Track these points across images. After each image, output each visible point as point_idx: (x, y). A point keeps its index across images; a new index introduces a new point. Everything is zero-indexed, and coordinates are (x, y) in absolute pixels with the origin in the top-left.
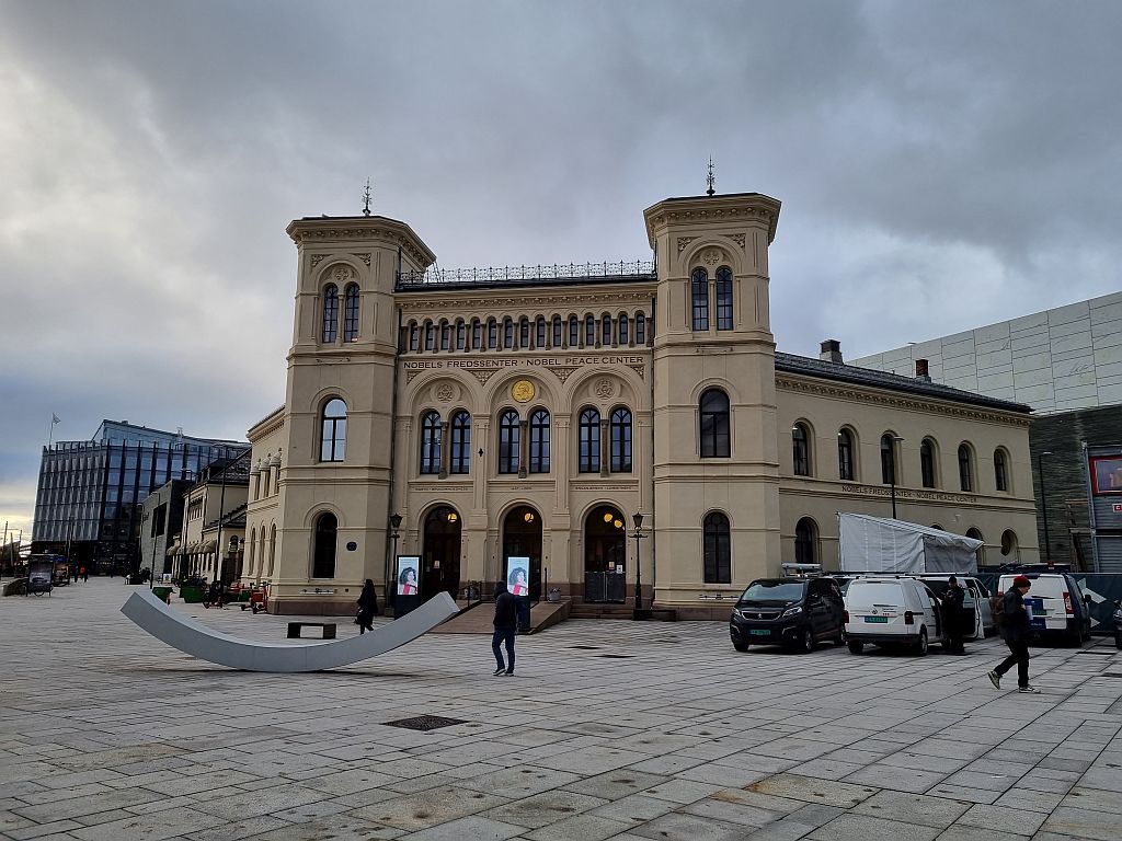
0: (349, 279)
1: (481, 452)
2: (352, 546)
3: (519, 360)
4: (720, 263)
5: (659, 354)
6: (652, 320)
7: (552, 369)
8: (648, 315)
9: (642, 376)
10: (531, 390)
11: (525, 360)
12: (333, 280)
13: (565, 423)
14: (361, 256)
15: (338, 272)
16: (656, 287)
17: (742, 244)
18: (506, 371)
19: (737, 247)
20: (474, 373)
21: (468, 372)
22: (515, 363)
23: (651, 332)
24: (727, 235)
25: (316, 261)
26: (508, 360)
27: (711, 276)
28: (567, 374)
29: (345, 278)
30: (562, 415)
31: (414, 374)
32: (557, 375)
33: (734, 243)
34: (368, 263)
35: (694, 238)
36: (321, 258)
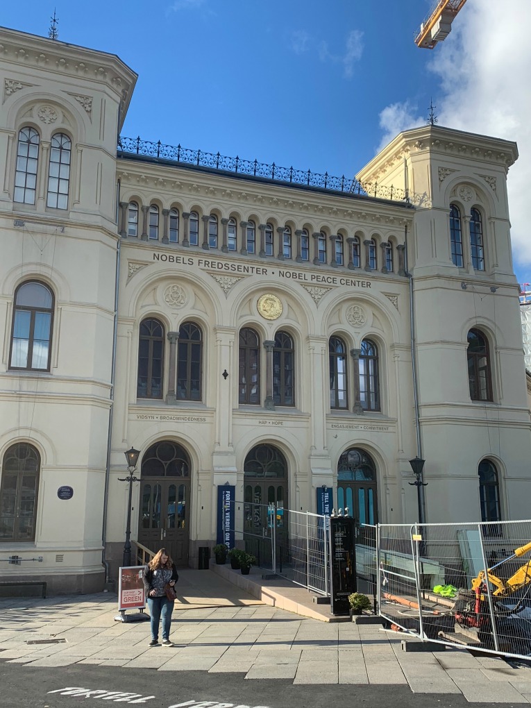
0: (59, 124)
1: (225, 375)
2: (66, 493)
3: (270, 270)
4: (474, 202)
5: (417, 285)
6: (403, 249)
7: (304, 285)
8: (401, 242)
9: (396, 306)
10: (277, 306)
11: (277, 270)
12: (35, 120)
13: (322, 348)
14: (78, 98)
15: (43, 110)
16: (413, 213)
17: (494, 187)
18: (255, 280)
19: (490, 190)
20: (215, 276)
21: (209, 276)
22: (265, 272)
23: (403, 261)
24: (481, 176)
25: (11, 88)
26: (256, 267)
27: (468, 212)
28: (321, 294)
29: (51, 121)
30: (318, 338)
31: (137, 266)
32: (310, 293)
33: (487, 185)
34: (89, 109)
35: (453, 171)
36: (20, 86)
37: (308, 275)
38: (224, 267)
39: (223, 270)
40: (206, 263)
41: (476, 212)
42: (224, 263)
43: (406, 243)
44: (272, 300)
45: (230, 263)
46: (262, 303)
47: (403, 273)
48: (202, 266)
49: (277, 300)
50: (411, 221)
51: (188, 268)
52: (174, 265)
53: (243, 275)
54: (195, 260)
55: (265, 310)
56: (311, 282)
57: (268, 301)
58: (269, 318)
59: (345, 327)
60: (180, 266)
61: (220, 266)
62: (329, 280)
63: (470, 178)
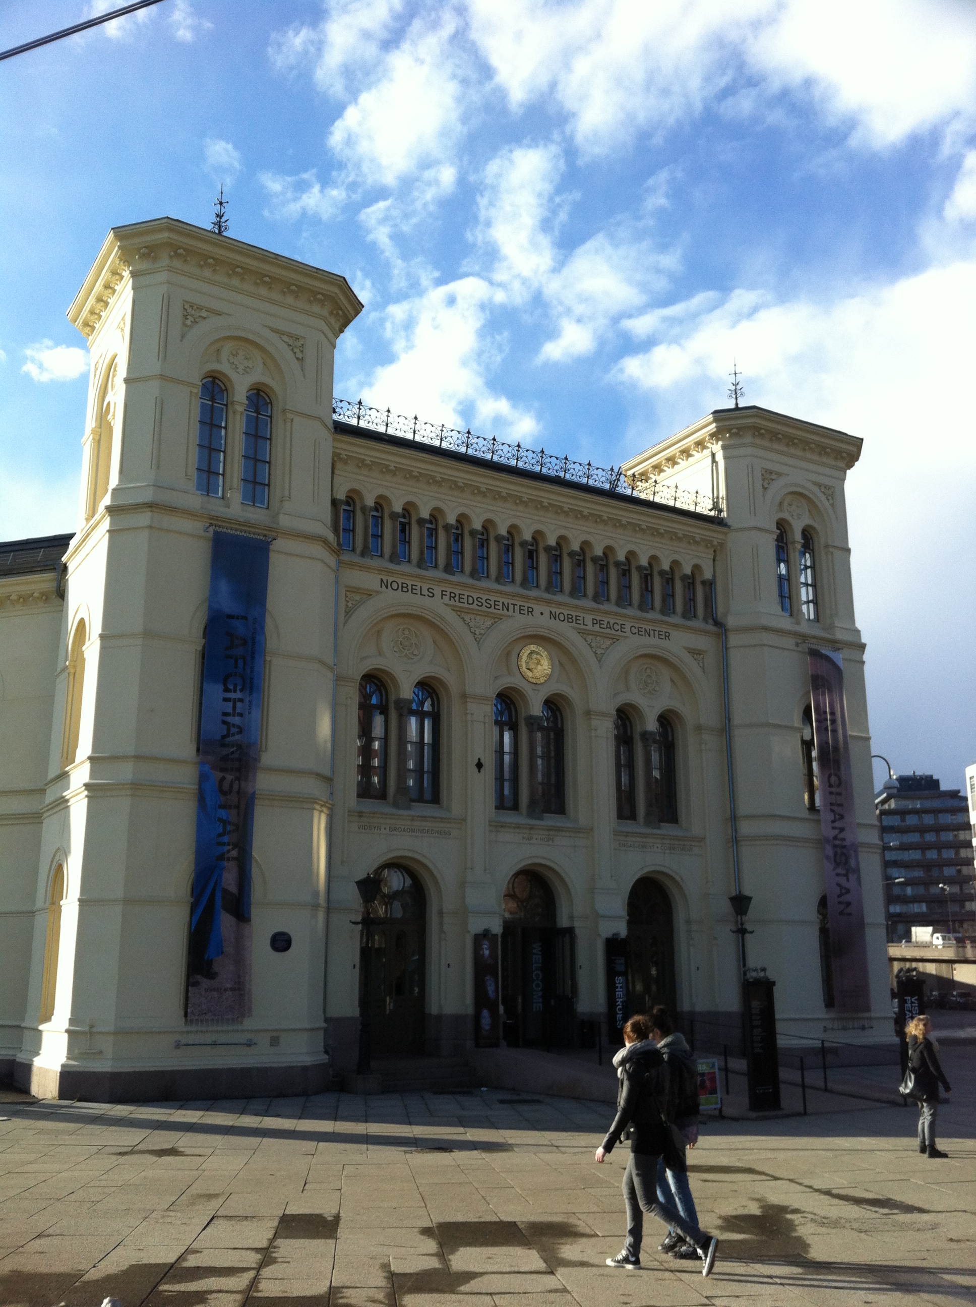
0: (258, 376)
1: (479, 765)
2: (281, 942)
3: (537, 609)
4: (806, 521)
5: (734, 640)
6: (710, 585)
7: (583, 633)
8: (708, 575)
9: (703, 669)
10: (545, 663)
11: (546, 610)
12: (225, 367)
13: (605, 728)
14: (285, 338)
15: (235, 353)
16: (726, 534)
17: (831, 501)
18: (517, 623)
19: (827, 504)
20: (463, 615)
21: (454, 613)
22: (530, 611)
23: (709, 602)
24: (815, 484)
25: (192, 316)
26: (519, 603)
27: (798, 537)
28: (604, 646)
29: (247, 371)
30: (603, 714)
31: (358, 597)
32: (589, 645)
33: (823, 498)
34: (299, 355)
35: (779, 474)
36: (204, 314)
37: (589, 619)
38: (476, 602)
39: (474, 606)
40: (452, 596)
41: (808, 534)
42: (475, 596)
43: (714, 575)
44: (538, 653)
45: (485, 597)
46: (524, 657)
47: (711, 621)
48: (446, 598)
49: (545, 654)
50: (722, 545)
51: (427, 602)
52: (408, 597)
53: (502, 615)
54: (437, 591)
55: (528, 669)
56: (592, 629)
57: (535, 656)
58: (534, 681)
59: (636, 697)
60: (417, 599)
61: (471, 601)
62: (616, 626)
63: (803, 487)
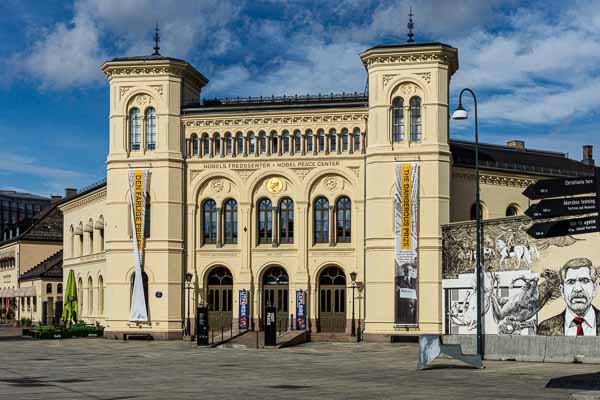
1: (245, 230)
2: (159, 295)
3: (271, 163)
4: (413, 94)
5: (369, 160)
6: (365, 134)
7: (295, 170)
8: (363, 131)
9: (358, 175)
10: (280, 185)
11: (276, 163)
13: (304, 208)
14: (156, 87)
18: (262, 171)
19: (424, 83)
20: (239, 172)
21: (235, 173)
22: (268, 165)
23: (364, 143)
24: (418, 74)
25: (123, 91)
26: (263, 163)
27: (407, 103)
28: (305, 173)
29: (144, 104)
30: (302, 203)
31: (196, 173)
32: (297, 174)
33: (422, 80)
34: (161, 92)
35: (394, 75)
36: (127, 89)
37: (296, 163)
39: (243, 168)
43: (366, 130)
47: (364, 152)
50: (367, 116)
51: (222, 170)
52: (216, 170)
53: (256, 169)
54: (227, 165)
56: (298, 167)
59: (324, 192)
60: (219, 169)
